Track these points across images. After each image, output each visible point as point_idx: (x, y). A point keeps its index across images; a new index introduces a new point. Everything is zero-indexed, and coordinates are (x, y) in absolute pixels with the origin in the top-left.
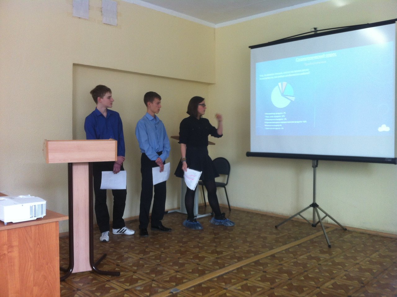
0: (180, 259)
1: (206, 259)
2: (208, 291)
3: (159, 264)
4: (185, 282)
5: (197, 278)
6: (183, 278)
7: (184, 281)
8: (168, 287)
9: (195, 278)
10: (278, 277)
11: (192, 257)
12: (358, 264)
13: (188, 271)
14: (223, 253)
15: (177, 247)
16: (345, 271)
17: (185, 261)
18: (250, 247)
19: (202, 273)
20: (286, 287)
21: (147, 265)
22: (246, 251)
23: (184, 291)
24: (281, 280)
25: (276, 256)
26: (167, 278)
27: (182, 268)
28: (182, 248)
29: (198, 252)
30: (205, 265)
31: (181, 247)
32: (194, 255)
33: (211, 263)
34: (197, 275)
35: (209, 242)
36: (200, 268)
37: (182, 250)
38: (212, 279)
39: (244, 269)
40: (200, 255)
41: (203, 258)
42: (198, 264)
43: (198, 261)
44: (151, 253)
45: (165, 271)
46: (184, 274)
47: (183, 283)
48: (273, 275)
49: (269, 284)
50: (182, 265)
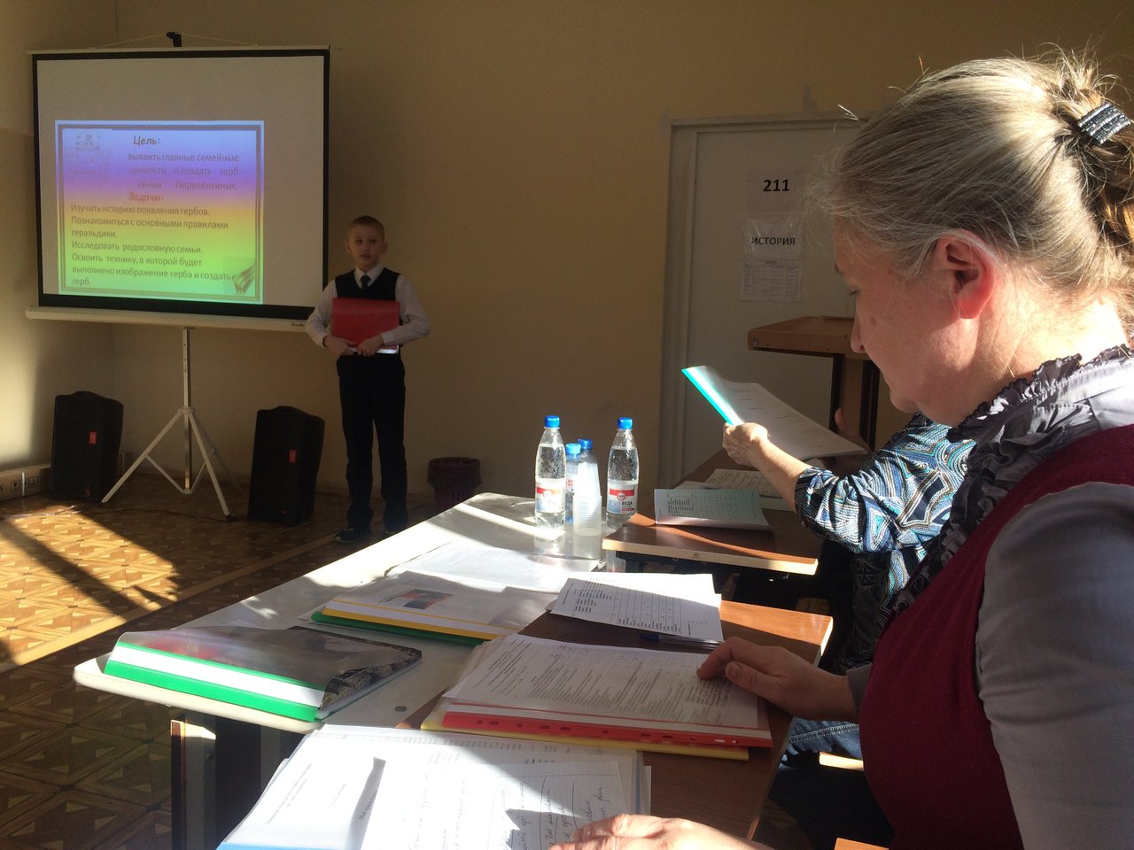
0: (22, 601)
7: (30, 645)
11: (56, 594)
13: (42, 624)
14: (143, 576)
15: (15, 575)
18: (213, 557)
22: (203, 568)
25: (276, 569)
31: (24, 574)
34: (69, 628)
35: (108, 556)
36: (75, 615)
37: (27, 580)
39: (191, 603)
42: (70, 607)
46: (30, 631)
50: (29, 612)
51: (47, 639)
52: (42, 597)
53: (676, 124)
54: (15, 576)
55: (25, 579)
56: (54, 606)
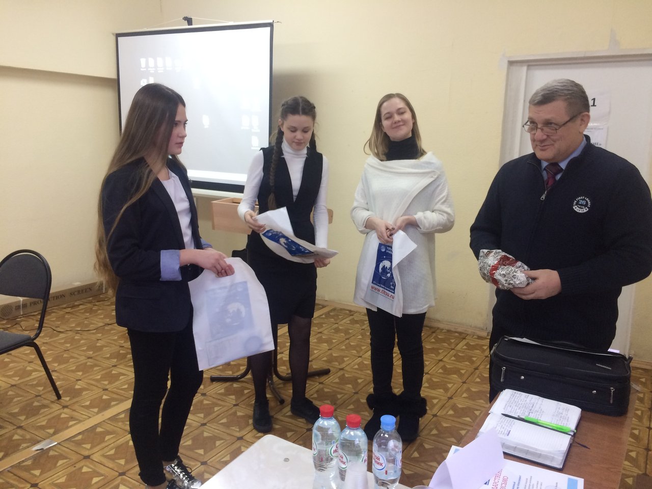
0: (78, 382)
1: (121, 377)
2: (103, 440)
3: (40, 394)
4: (71, 426)
5: (94, 416)
6: (72, 418)
7: (71, 423)
8: (39, 439)
9: (90, 417)
10: (220, 402)
11: (99, 377)
12: (342, 369)
13: (83, 405)
16: (320, 383)
17: (86, 386)
19: (105, 405)
20: (224, 421)
21: (19, 399)
23: (62, 444)
24: (224, 406)
26: (44, 421)
27: (75, 400)
28: (90, 360)
29: (113, 366)
30: (115, 389)
31: (89, 358)
32: (104, 372)
33: (126, 386)
34: (96, 410)
36: (105, 397)
38: (118, 415)
40: (113, 372)
41: (116, 377)
42: (104, 389)
43: (106, 383)
44: (34, 373)
45: (44, 406)
46: (74, 410)
47: (68, 428)
48: (215, 400)
49: (201, 418)
50: (78, 393)
51: (81, 419)
52: (90, 379)
53: (511, 60)
54: (82, 359)
55: (86, 363)
56: (95, 388)
